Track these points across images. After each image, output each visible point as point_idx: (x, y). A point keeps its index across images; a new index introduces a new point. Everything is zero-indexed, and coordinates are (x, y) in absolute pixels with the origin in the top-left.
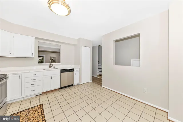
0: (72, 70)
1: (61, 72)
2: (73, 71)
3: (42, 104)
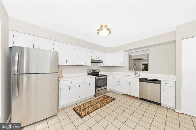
1: (140, 81)
3: (115, 99)
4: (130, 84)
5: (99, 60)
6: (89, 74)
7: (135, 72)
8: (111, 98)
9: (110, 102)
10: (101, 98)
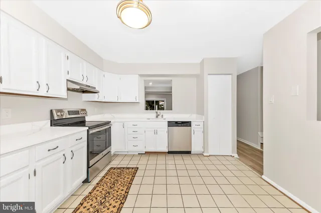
0: (187, 124)
1: (168, 126)
2: (190, 126)
3: (138, 168)
4: (156, 132)
5: (87, 86)
6: (54, 123)
7: (157, 112)
8: (128, 168)
9: (132, 180)
10: (105, 179)
